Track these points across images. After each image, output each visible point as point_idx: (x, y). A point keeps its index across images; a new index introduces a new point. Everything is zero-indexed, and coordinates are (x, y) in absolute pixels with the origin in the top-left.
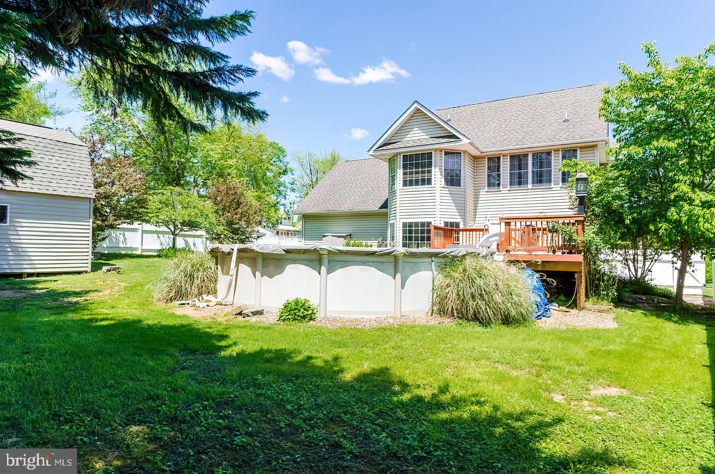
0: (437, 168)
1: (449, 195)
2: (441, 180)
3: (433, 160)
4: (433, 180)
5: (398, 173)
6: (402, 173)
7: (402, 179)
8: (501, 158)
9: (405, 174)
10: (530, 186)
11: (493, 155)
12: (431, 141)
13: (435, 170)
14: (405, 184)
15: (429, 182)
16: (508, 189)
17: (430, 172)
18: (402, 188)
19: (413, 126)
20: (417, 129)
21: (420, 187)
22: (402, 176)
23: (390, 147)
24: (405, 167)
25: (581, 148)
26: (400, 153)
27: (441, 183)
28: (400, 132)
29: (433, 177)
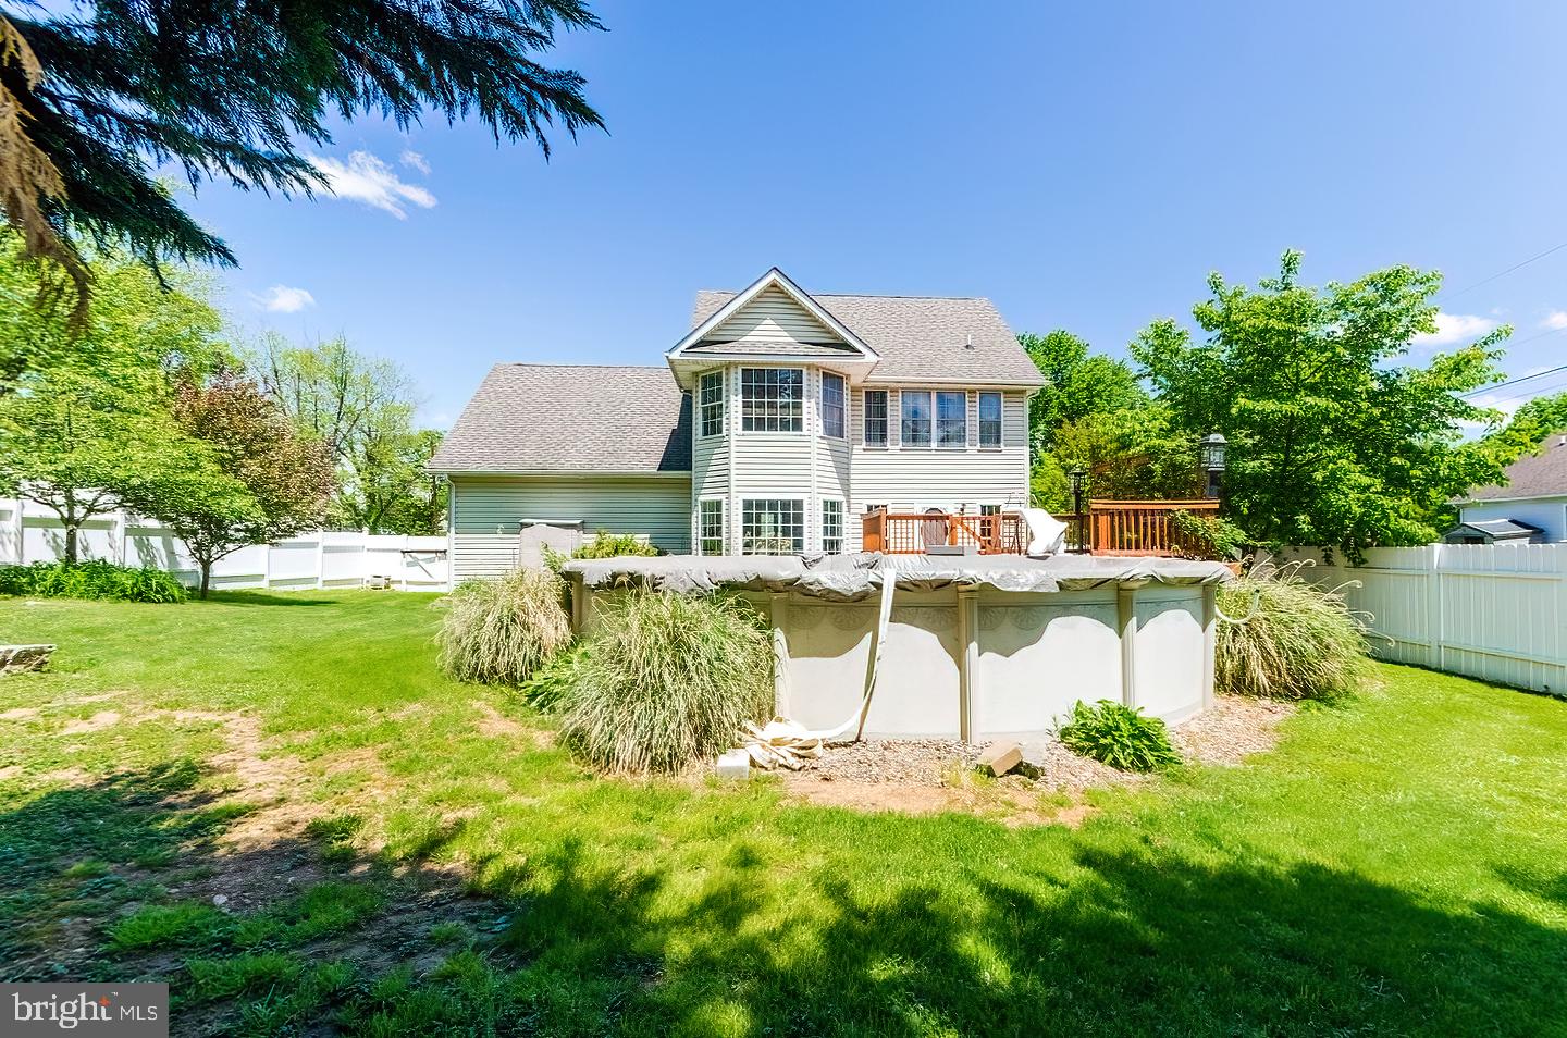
0: (813, 401)
1: (829, 452)
2: (817, 423)
3: (804, 385)
4: (805, 422)
5: (732, 403)
6: (740, 404)
7: (740, 416)
8: (888, 394)
9: (746, 405)
10: (934, 445)
11: (875, 387)
12: (803, 349)
13: (808, 405)
14: (747, 424)
15: (797, 424)
16: (900, 446)
17: (798, 406)
18: (740, 431)
19: (764, 316)
20: (771, 322)
21: (779, 434)
22: (740, 409)
23: (716, 348)
24: (747, 392)
25: (1006, 392)
26: (736, 365)
27: (817, 428)
28: (734, 322)
29: (805, 417)
